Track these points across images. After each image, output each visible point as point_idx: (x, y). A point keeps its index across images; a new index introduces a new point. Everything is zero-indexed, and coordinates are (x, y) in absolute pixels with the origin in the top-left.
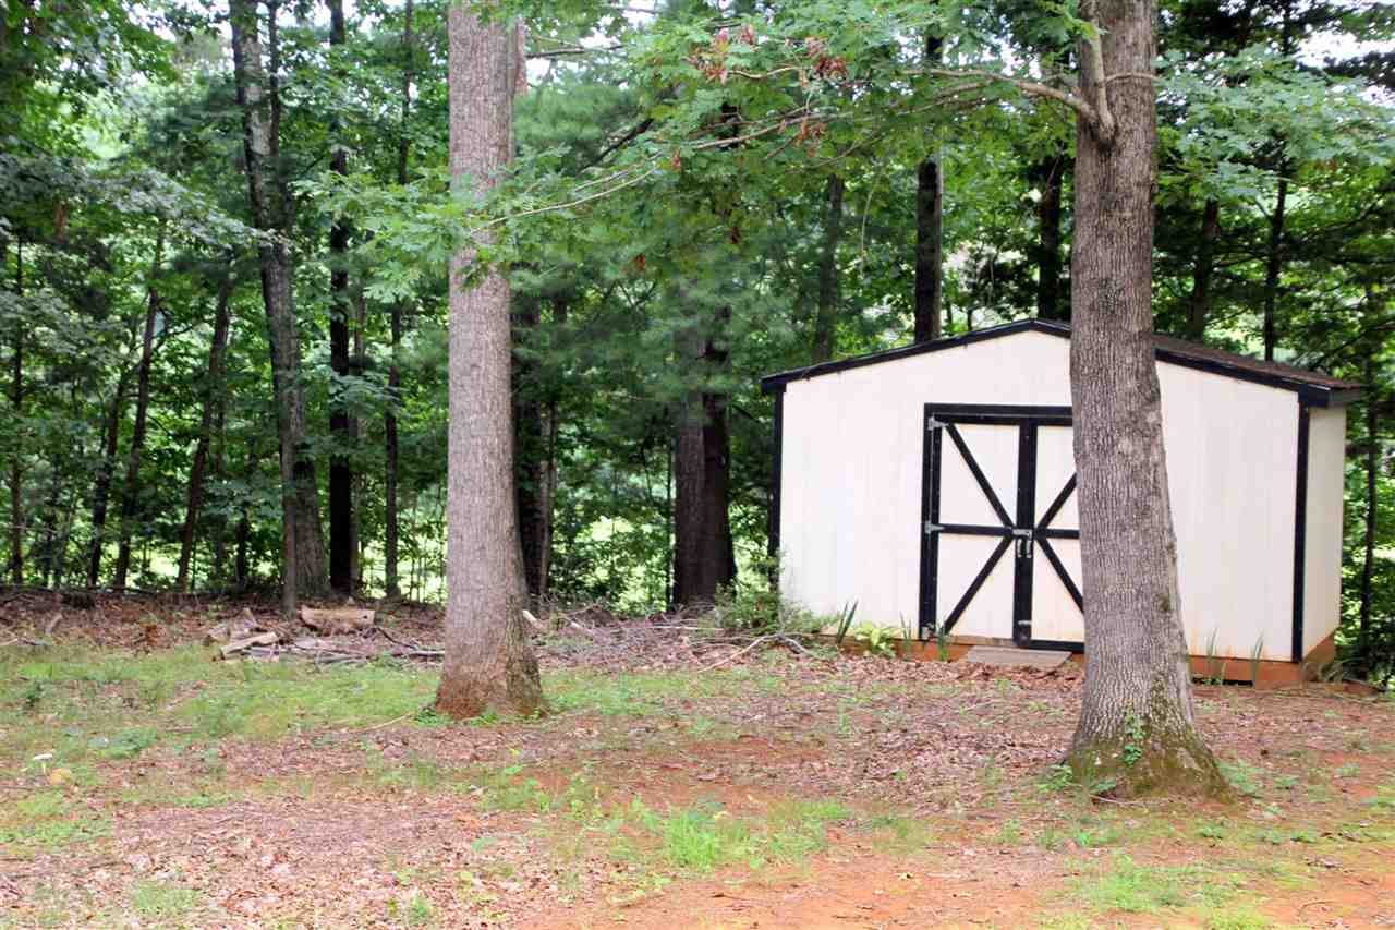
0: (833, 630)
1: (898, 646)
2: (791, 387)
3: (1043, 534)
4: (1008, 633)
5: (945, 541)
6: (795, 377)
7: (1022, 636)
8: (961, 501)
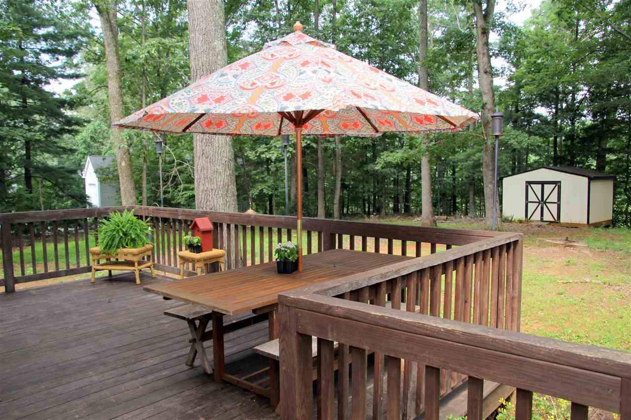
0: (510, 218)
1: (520, 222)
2: (504, 179)
3: (545, 203)
4: (539, 219)
5: (529, 204)
6: (505, 177)
7: (542, 220)
8: (532, 197)
